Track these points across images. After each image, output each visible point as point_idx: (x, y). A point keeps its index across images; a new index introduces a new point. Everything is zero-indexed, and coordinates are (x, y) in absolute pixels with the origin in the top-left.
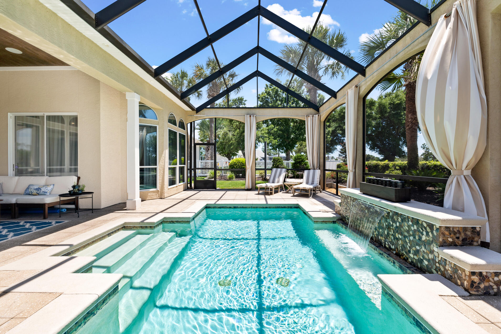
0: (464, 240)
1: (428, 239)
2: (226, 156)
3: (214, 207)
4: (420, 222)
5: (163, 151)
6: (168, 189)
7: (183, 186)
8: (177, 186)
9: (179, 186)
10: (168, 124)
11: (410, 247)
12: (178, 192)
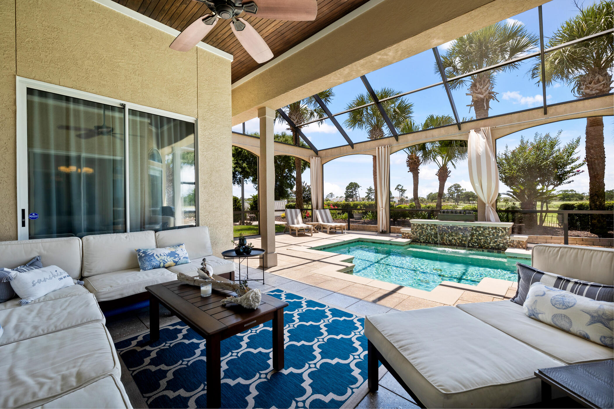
1: (503, 234)
4: (498, 228)
11: (490, 241)
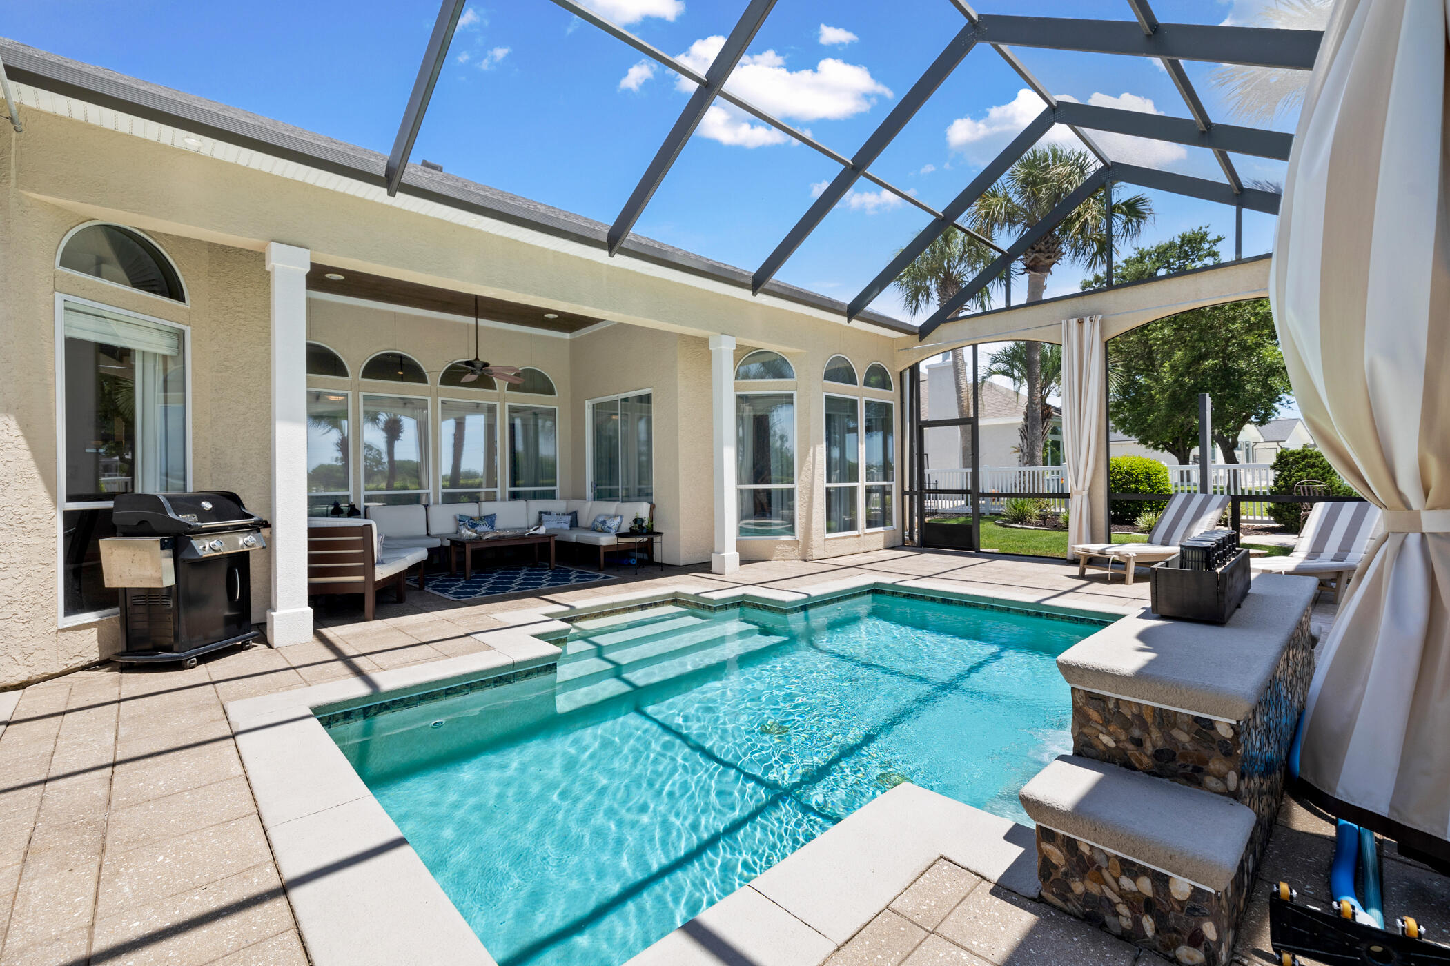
0: (1158, 754)
2: (1166, 448)
3: (893, 594)
5: (809, 450)
6: (826, 540)
7: (882, 535)
8: (859, 536)
9: (866, 534)
10: (823, 384)
12: (861, 550)
